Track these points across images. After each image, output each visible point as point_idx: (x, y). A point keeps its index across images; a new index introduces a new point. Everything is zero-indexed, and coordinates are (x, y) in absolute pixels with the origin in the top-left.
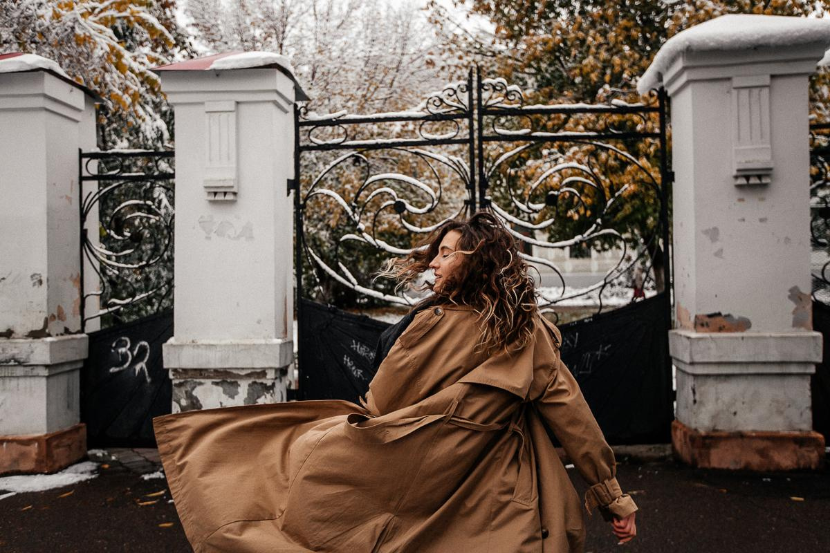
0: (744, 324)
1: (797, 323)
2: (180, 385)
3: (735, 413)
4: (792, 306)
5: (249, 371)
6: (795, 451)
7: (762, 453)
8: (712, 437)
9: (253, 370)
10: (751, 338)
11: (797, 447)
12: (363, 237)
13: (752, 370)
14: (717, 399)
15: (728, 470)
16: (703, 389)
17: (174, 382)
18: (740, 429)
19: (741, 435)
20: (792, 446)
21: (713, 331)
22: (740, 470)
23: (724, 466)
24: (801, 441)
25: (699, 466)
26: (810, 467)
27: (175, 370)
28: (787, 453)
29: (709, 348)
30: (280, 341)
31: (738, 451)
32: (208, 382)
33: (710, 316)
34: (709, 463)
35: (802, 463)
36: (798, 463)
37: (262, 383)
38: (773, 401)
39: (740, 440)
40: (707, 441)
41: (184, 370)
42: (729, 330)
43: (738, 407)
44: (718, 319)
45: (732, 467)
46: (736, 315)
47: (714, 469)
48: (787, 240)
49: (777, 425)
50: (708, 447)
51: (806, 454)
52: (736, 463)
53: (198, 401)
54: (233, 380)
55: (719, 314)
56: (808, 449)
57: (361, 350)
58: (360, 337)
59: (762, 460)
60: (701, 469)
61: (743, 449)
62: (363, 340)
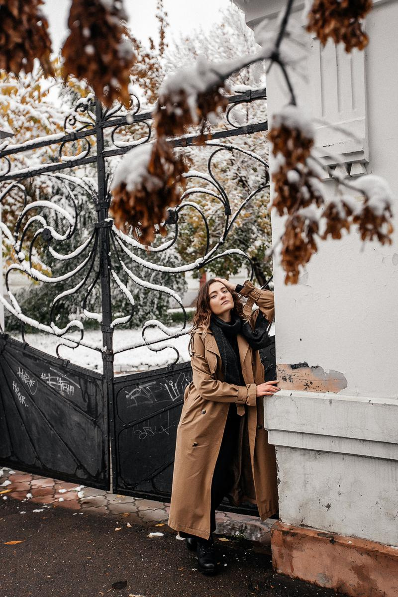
0: (337, 382)
3: (329, 506)
7: (360, 571)
8: (294, 535)
13: (346, 448)
14: (306, 483)
15: (316, 585)
16: (287, 465)
18: (335, 529)
19: (332, 539)
21: (298, 388)
22: (331, 590)
23: (311, 578)
25: (280, 571)
29: (288, 412)
31: (327, 561)
33: (294, 367)
38: (380, 497)
39: (330, 545)
40: (289, 539)
42: (318, 389)
43: (332, 498)
44: (303, 371)
45: (321, 583)
46: (327, 368)
47: (297, 579)
48: (396, 258)
49: (388, 535)
50: (290, 547)
52: (328, 578)
55: (305, 365)
57: (24, 377)
58: (23, 365)
59: (361, 583)
60: (282, 574)
61: (334, 559)
62: (25, 367)
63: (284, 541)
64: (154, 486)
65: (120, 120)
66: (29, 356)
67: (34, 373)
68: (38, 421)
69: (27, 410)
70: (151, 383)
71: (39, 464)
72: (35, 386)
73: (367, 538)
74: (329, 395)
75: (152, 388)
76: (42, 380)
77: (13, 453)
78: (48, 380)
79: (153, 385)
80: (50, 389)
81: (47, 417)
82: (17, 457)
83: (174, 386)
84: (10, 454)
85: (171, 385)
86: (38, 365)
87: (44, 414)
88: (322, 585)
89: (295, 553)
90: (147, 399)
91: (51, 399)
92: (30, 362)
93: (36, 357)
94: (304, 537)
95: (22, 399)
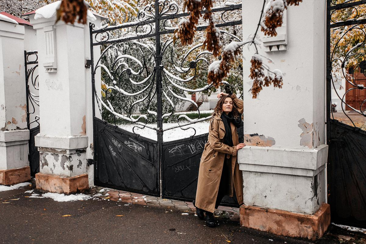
0: (271, 142)
1: (303, 143)
2: (42, 154)
3: (266, 197)
4: (300, 131)
5: (61, 150)
6: (298, 225)
7: (278, 223)
8: (250, 209)
9: (62, 150)
10: (274, 150)
11: (299, 223)
12: (115, 87)
13: (274, 170)
14: (256, 187)
15: (259, 230)
16: (248, 179)
17: (40, 152)
18: (268, 206)
19: (267, 210)
20: (296, 222)
21: (253, 145)
22: (266, 232)
23: (257, 227)
24: (302, 220)
26: (307, 238)
27: (39, 147)
28: (293, 226)
29: (249, 155)
30: (70, 137)
31: (264, 220)
32: (50, 153)
33: (252, 135)
34: (249, 225)
35: (302, 234)
36: (299, 234)
37: (66, 156)
38: (288, 192)
39: (266, 213)
40: (248, 211)
41: (42, 147)
42: (262, 145)
43: (267, 193)
44: (256, 137)
46: (266, 136)
47: (251, 228)
48: (298, 87)
49: (291, 208)
50: (248, 215)
51: (305, 228)
52: (264, 227)
53: (47, 161)
54: (57, 154)
55: (257, 135)
56: (306, 225)
57: (116, 143)
58: (115, 137)
59: (278, 228)
60: (244, 227)
61: (267, 218)
62: (116, 138)
63: (246, 212)
64: (182, 195)
65: (168, 17)
66: (118, 133)
67: (121, 141)
68: (123, 164)
69: (117, 159)
70: (182, 145)
71: (123, 185)
72: (121, 147)
73: (282, 209)
74: (267, 148)
75: (182, 148)
76: (125, 144)
77: (109, 181)
78: (128, 144)
79: (183, 146)
80: (129, 148)
81: (127, 162)
82: (112, 183)
83: (193, 147)
84: (108, 181)
85: (192, 146)
86: (123, 137)
87: (126, 161)
88: (262, 230)
89: (250, 217)
90: (179, 153)
91: (130, 153)
92: (118, 135)
93: (122, 133)
94: (254, 210)
95: (114, 154)
